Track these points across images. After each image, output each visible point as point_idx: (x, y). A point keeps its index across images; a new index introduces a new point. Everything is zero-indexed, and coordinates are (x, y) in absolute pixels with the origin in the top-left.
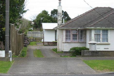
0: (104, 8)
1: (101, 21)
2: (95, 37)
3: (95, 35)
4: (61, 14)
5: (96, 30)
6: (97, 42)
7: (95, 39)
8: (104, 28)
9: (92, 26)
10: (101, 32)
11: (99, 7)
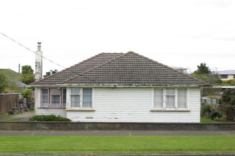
0: (108, 54)
1: (84, 74)
2: (71, 99)
3: (72, 96)
4: (39, 63)
5: (73, 89)
6: (75, 107)
7: (72, 102)
8: (83, 85)
9: (66, 82)
10: (81, 92)
11: (106, 53)
